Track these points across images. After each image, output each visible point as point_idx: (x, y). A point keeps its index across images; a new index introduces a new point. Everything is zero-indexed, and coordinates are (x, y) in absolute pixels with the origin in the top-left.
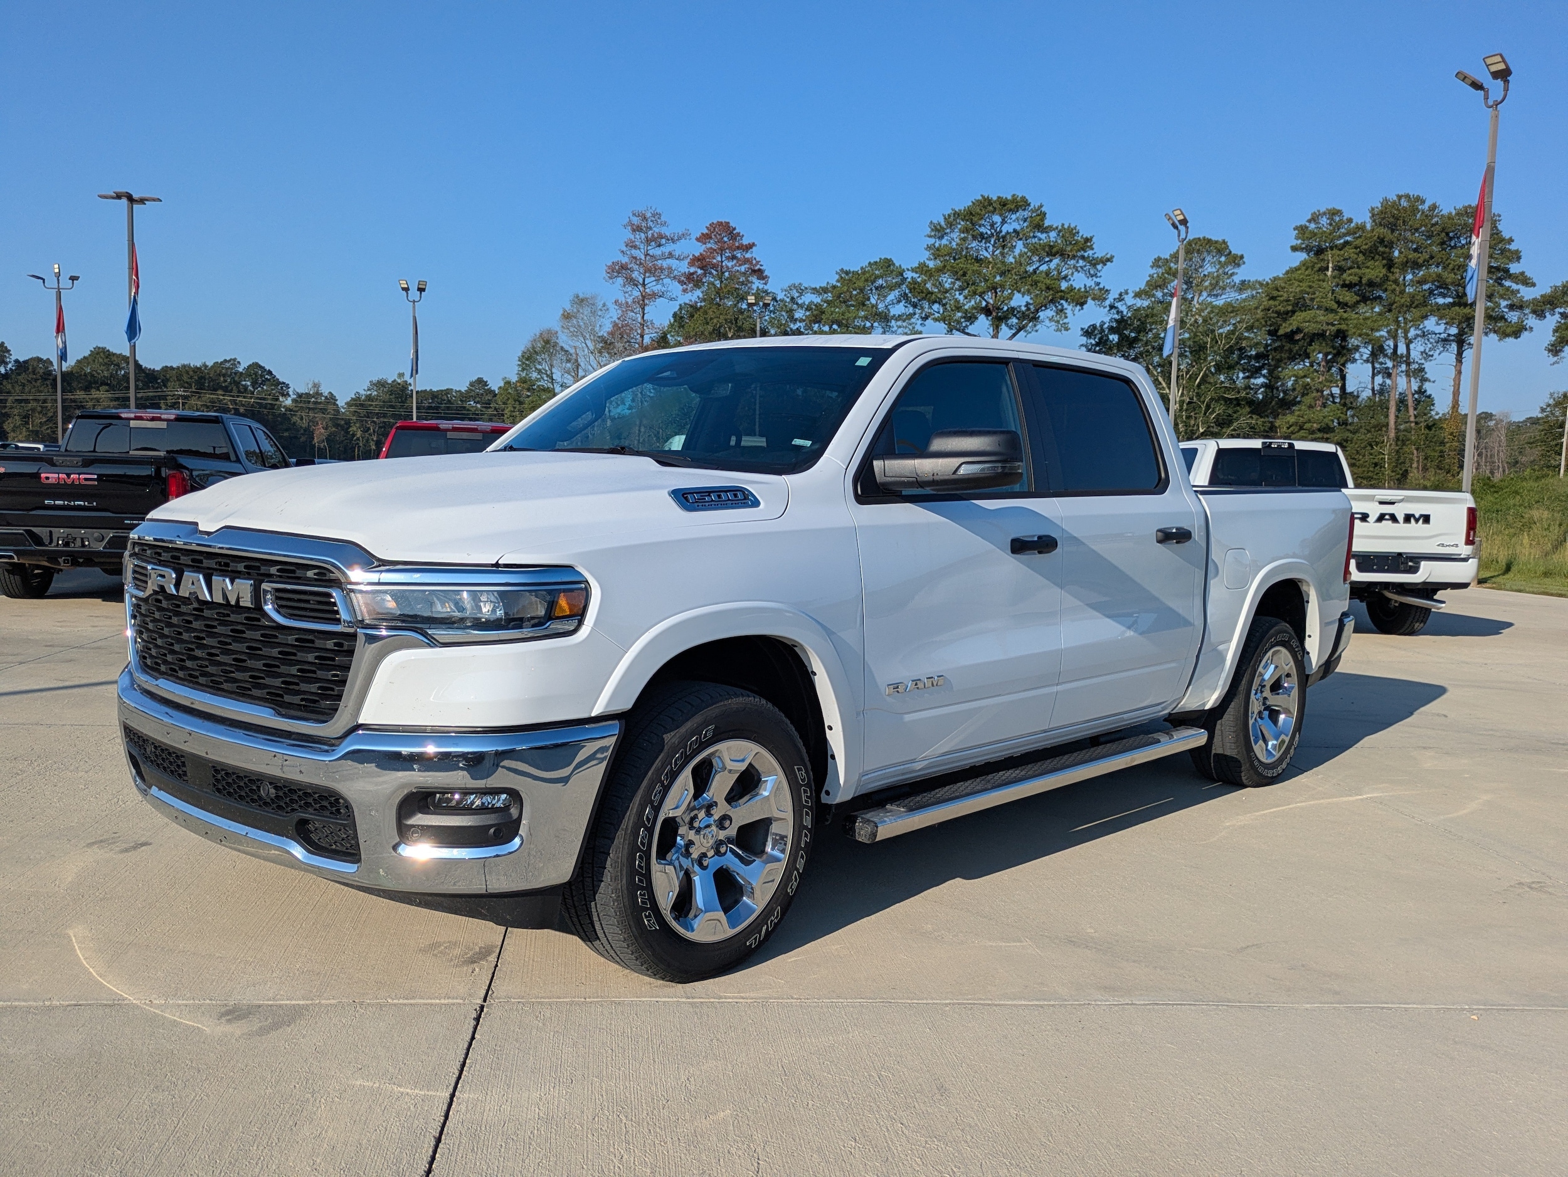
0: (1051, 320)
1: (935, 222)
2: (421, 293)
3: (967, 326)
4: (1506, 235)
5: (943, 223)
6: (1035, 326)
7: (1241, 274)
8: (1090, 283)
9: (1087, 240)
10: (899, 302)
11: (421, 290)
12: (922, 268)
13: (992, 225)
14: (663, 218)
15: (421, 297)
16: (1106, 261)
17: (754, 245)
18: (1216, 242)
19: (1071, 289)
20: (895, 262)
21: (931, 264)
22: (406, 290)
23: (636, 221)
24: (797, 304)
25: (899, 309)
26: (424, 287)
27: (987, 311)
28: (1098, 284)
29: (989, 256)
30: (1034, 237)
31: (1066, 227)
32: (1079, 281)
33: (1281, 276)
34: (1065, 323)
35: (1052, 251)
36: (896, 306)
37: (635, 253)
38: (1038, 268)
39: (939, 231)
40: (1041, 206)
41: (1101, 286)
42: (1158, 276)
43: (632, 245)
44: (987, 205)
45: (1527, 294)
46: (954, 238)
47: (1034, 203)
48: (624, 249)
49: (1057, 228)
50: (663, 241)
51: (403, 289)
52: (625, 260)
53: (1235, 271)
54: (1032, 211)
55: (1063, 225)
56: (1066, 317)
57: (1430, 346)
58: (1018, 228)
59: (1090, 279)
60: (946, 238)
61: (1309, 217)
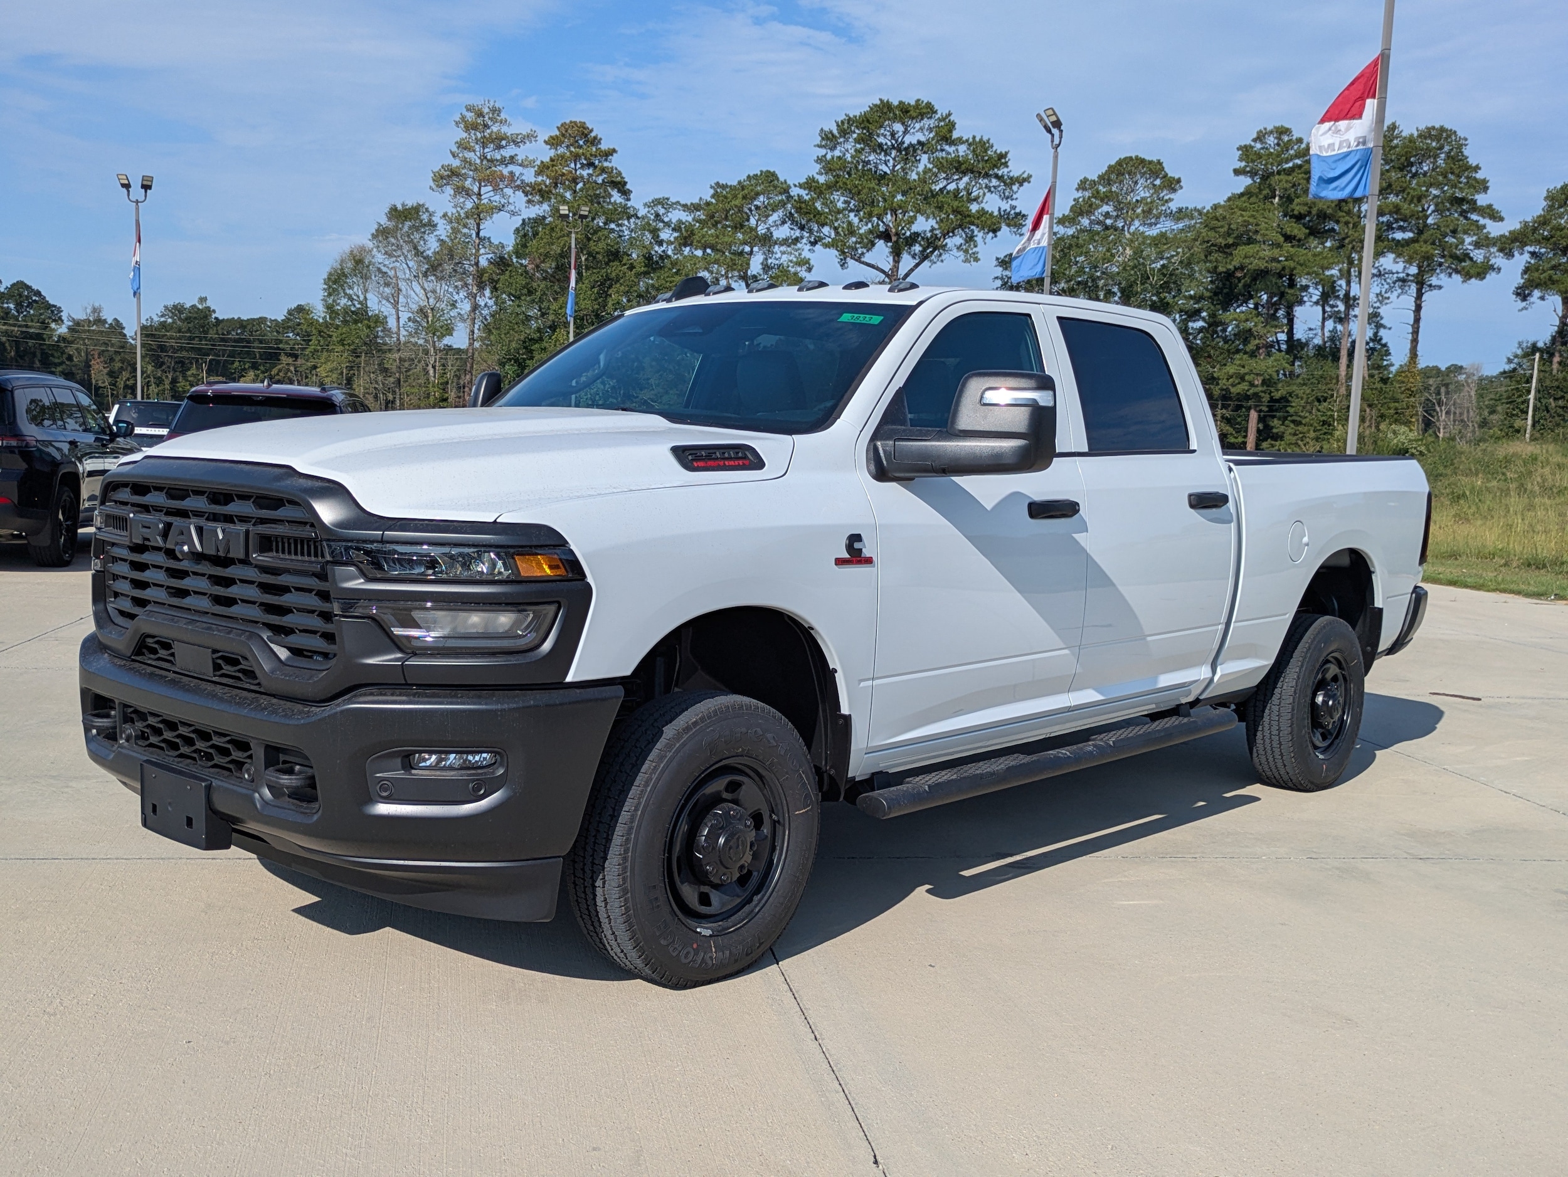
0: (959, 248)
1: (826, 129)
2: (146, 192)
3: (863, 254)
4: (1472, 161)
5: (835, 132)
6: (941, 255)
7: (1178, 200)
8: (1005, 206)
9: (1002, 156)
10: (784, 223)
11: (146, 187)
12: (810, 184)
13: (893, 135)
14: (503, 116)
15: (146, 196)
16: (1022, 181)
17: (614, 151)
18: (1150, 162)
19: (983, 212)
20: (779, 176)
21: (822, 179)
22: (127, 186)
23: (470, 116)
24: (663, 222)
25: (783, 232)
26: (149, 183)
27: (886, 236)
28: (1013, 207)
29: (889, 172)
30: (942, 150)
31: (977, 139)
32: (993, 203)
33: (1222, 203)
34: (974, 253)
35: (959, 167)
36: (780, 228)
37: (469, 155)
38: (945, 187)
39: (829, 140)
40: (950, 114)
41: (1017, 210)
42: (1084, 200)
43: (463, 146)
44: (884, 112)
45: (1494, 229)
46: (848, 149)
47: (942, 111)
48: (455, 149)
49: (967, 141)
50: (504, 143)
51: (123, 185)
52: (456, 163)
53: (1172, 196)
54: (940, 120)
55: (974, 137)
56: (976, 246)
57: (1387, 286)
58: (923, 139)
59: (1005, 201)
60: (839, 148)
61: (1255, 136)
